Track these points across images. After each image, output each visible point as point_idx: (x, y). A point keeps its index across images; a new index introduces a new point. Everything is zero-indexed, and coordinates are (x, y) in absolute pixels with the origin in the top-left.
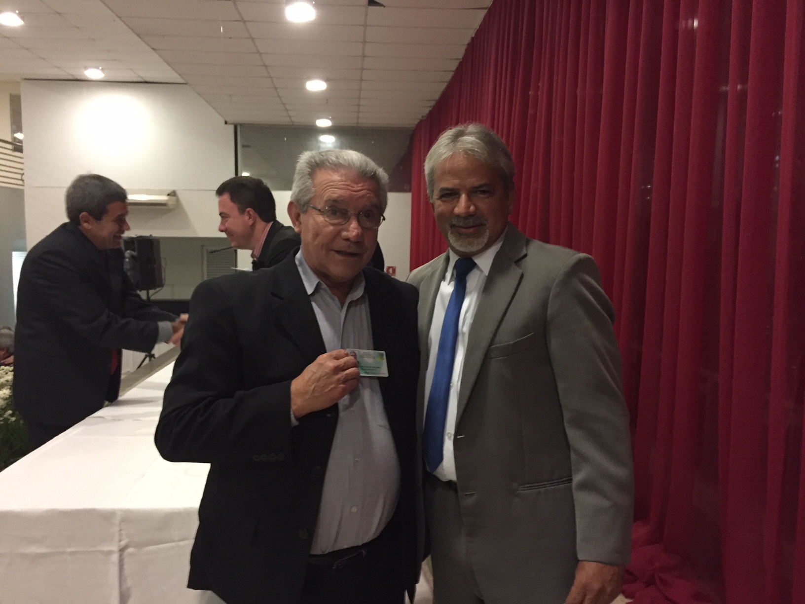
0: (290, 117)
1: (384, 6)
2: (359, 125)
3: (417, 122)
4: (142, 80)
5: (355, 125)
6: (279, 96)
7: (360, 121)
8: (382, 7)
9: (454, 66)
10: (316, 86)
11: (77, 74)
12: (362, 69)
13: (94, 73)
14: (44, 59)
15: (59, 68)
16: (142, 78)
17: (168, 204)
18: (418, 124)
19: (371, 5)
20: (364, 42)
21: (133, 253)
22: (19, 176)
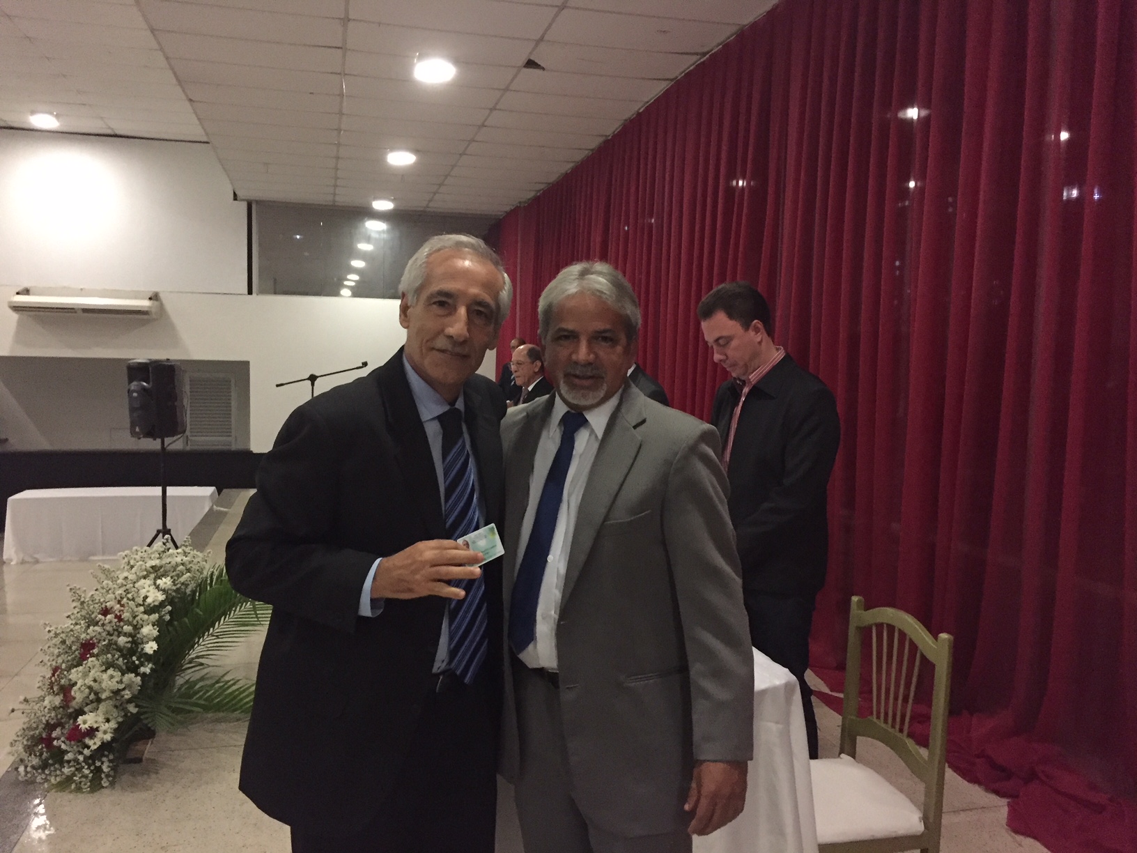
0: (335, 194)
1: (543, 69)
2: (429, 209)
3: (508, 209)
4: (109, 132)
5: (422, 209)
6: (336, 169)
7: (431, 205)
8: (541, 71)
9: (594, 143)
10: (400, 159)
11: (13, 120)
12: (472, 141)
13: (44, 121)
16: (112, 129)
17: (151, 311)
18: (512, 211)
19: (528, 68)
20: (492, 110)
21: (145, 384)
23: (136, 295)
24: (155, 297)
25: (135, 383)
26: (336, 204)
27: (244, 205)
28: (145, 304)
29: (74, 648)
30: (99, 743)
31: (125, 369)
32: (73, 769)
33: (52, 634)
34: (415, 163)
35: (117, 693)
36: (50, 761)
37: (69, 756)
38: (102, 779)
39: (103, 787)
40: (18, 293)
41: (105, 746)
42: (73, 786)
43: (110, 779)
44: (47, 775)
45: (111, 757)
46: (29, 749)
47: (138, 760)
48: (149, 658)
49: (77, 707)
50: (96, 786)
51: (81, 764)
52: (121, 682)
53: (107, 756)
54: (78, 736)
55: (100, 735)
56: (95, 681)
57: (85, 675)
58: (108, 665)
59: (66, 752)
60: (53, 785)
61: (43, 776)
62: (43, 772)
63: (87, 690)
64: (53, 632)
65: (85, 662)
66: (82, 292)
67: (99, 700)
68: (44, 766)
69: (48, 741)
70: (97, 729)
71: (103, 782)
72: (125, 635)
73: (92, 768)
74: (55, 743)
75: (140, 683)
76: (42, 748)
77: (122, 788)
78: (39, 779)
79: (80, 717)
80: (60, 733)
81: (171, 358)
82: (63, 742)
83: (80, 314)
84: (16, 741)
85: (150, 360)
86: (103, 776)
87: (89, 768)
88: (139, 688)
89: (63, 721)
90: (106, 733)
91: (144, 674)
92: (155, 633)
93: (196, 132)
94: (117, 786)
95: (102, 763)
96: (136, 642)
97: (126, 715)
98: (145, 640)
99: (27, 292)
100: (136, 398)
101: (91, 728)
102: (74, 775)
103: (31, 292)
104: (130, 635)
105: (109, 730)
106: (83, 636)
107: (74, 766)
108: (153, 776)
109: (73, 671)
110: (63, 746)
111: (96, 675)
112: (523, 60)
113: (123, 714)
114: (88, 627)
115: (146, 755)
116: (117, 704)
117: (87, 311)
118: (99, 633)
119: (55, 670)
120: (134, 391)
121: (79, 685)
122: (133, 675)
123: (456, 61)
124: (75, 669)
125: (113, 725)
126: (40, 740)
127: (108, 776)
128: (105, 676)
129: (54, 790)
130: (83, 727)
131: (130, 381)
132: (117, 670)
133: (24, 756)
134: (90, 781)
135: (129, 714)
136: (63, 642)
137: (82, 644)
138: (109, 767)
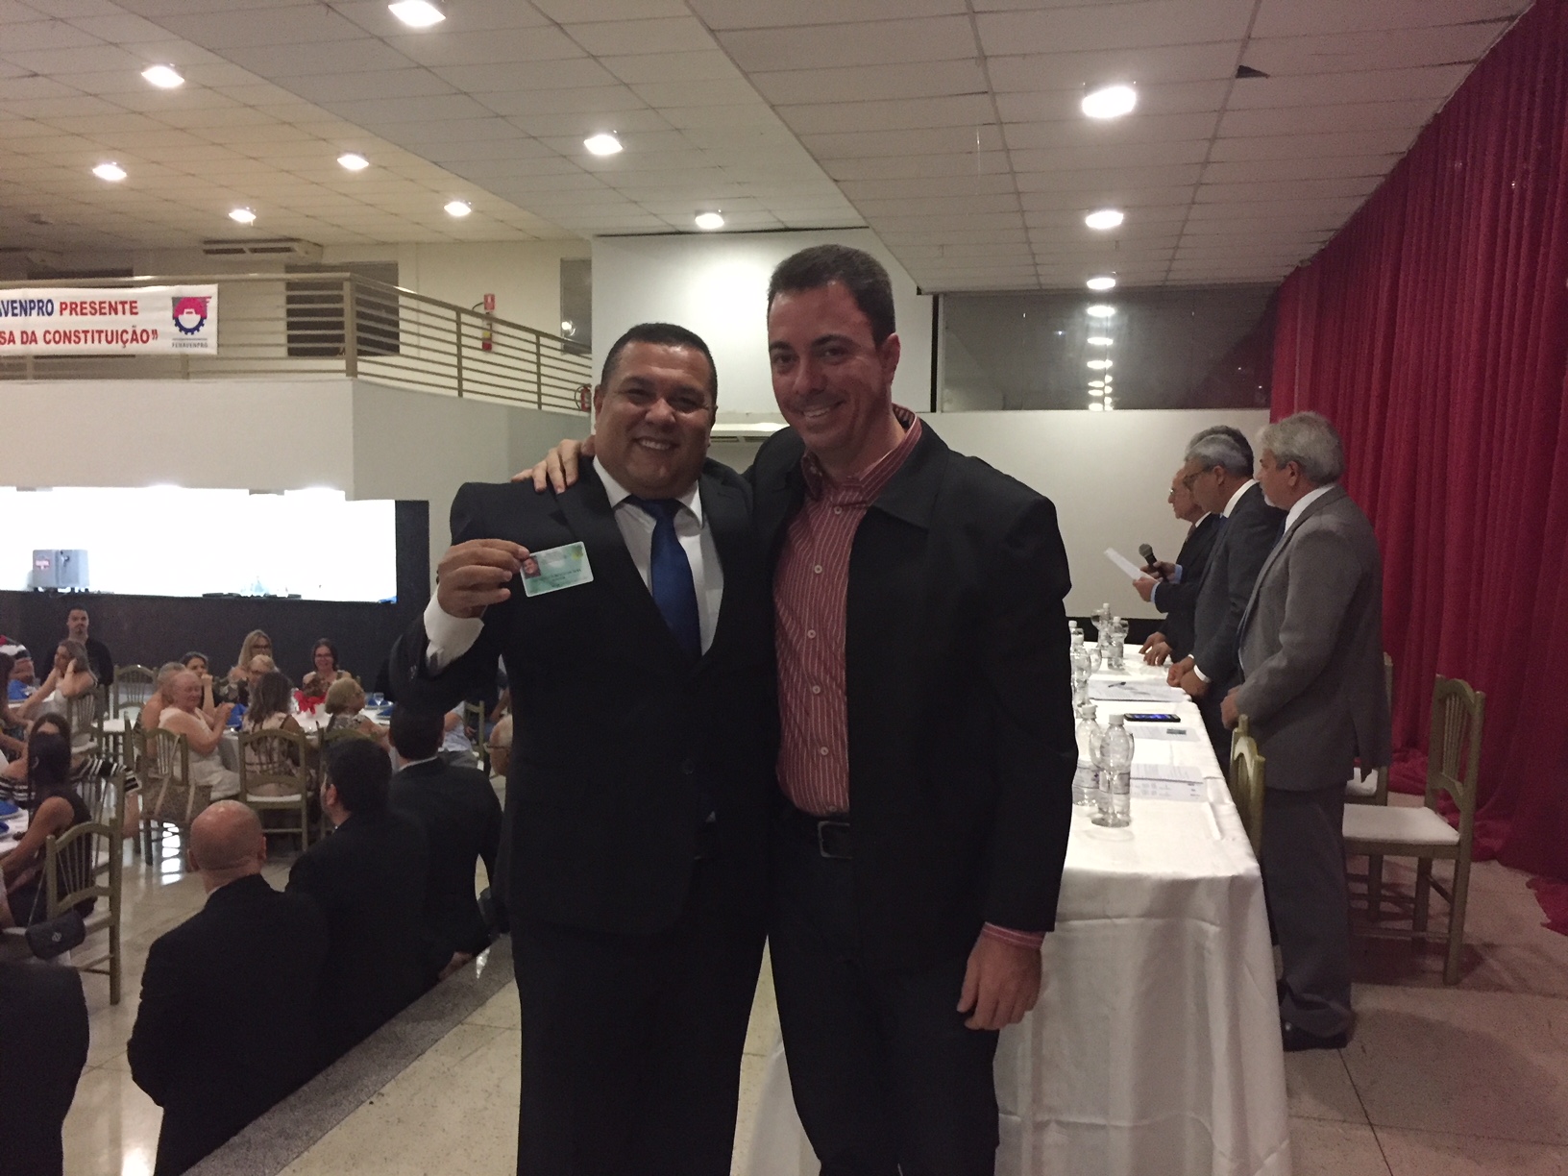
0: (1037, 275)
1: (1266, 75)
2: (1167, 283)
3: (1288, 271)
4: (779, 226)
5: (1161, 284)
6: (1029, 243)
7: (1172, 276)
8: (1263, 79)
10: (1105, 220)
11: (680, 223)
12: (1199, 185)
13: (710, 221)
14: (634, 202)
15: (657, 215)
16: (783, 223)
18: (1291, 275)
19: (1242, 77)
20: (1213, 139)
22: (571, 395)
26: (1043, 287)
27: (929, 299)
34: (1125, 224)
83: (744, 443)
112: (1234, 70)
117: (753, 439)
123: (1144, 85)
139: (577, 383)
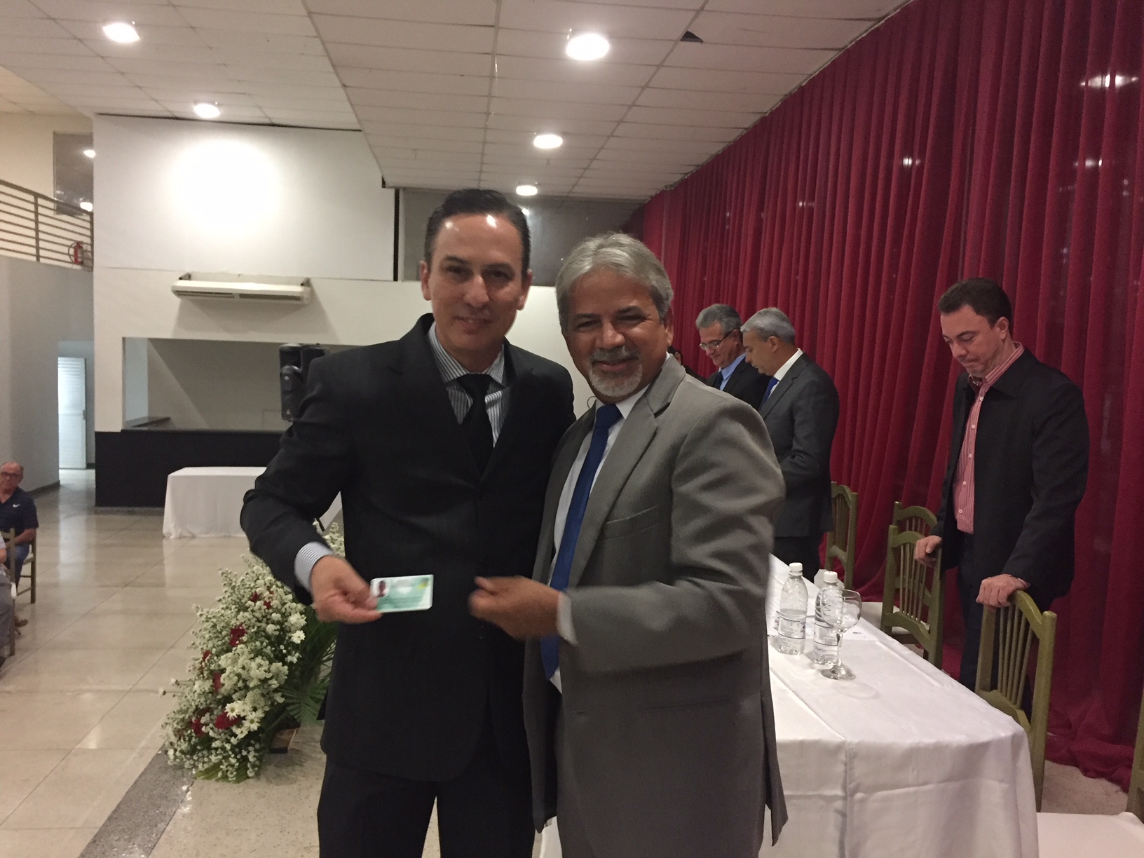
0: (479, 180)
1: (701, 41)
2: (571, 195)
3: (653, 193)
4: (267, 121)
5: (565, 195)
6: (483, 154)
7: (576, 189)
8: (699, 44)
9: (750, 121)
10: (548, 142)
11: (179, 110)
12: (620, 122)
13: (206, 110)
14: (140, 88)
15: (156, 101)
16: (269, 118)
17: (303, 297)
18: (656, 195)
19: (685, 41)
20: (643, 88)
21: (296, 368)
22: (65, 250)
23: (289, 281)
24: (306, 283)
25: (287, 367)
27: (392, 192)
28: (296, 289)
29: (224, 633)
30: (246, 733)
31: (279, 353)
32: (220, 757)
33: (203, 618)
34: (563, 147)
35: (264, 681)
36: (199, 747)
37: (215, 744)
38: (248, 769)
39: (248, 777)
40: (181, 279)
41: (251, 735)
42: (220, 774)
43: (256, 769)
44: (194, 760)
45: (257, 746)
46: (179, 734)
47: (284, 750)
48: (296, 647)
49: (225, 694)
50: (241, 775)
51: (227, 752)
52: (268, 671)
53: (253, 746)
54: (226, 724)
55: (246, 724)
56: (243, 668)
57: (235, 661)
58: (258, 653)
59: (213, 739)
60: (200, 771)
61: (192, 762)
62: (192, 758)
63: (236, 678)
64: (204, 616)
65: (234, 649)
66: (240, 278)
67: (247, 688)
68: (192, 751)
69: (197, 727)
70: (244, 718)
71: (248, 772)
72: (273, 623)
73: (238, 757)
74: (203, 729)
75: (287, 672)
76: (191, 733)
77: (268, 780)
78: (187, 765)
79: (228, 705)
80: (208, 719)
81: (321, 342)
82: (212, 729)
83: (238, 299)
84: (167, 724)
85: (300, 344)
86: (249, 765)
87: (235, 757)
88: (286, 677)
89: (212, 706)
90: (252, 723)
91: (291, 663)
92: (303, 622)
93: (350, 120)
94: (263, 778)
95: (249, 752)
96: (284, 630)
97: (272, 704)
98: (293, 629)
99: (188, 277)
100: (287, 381)
101: (239, 716)
102: (220, 763)
103: (192, 277)
104: (278, 623)
105: (256, 720)
106: (233, 622)
107: (221, 754)
108: (297, 768)
109: (222, 657)
110: (211, 734)
111: (244, 663)
112: (681, 33)
113: (270, 703)
114: (238, 612)
115: (291, 745)
116: (265, 693)
117: (244, 296)
118: (249, 620)
119: (206, 654)
120: (286, 375)
121: (228, 672)
122: (280, 664)
123: (612, 36)
124: (225, 656)
125: (260, 714)
126: (189, 724)
127: (254, 766)
128: (253, 665)
129: (202, 777)
130: (231, 715)
131: (283, 364)
132: (264, 658)
133: (173, 739)
134: (237, 770)
135: (276, 703)
136: (214, 626)
137: (232, 629)
138: (254, 756)
139: (71, 240)
